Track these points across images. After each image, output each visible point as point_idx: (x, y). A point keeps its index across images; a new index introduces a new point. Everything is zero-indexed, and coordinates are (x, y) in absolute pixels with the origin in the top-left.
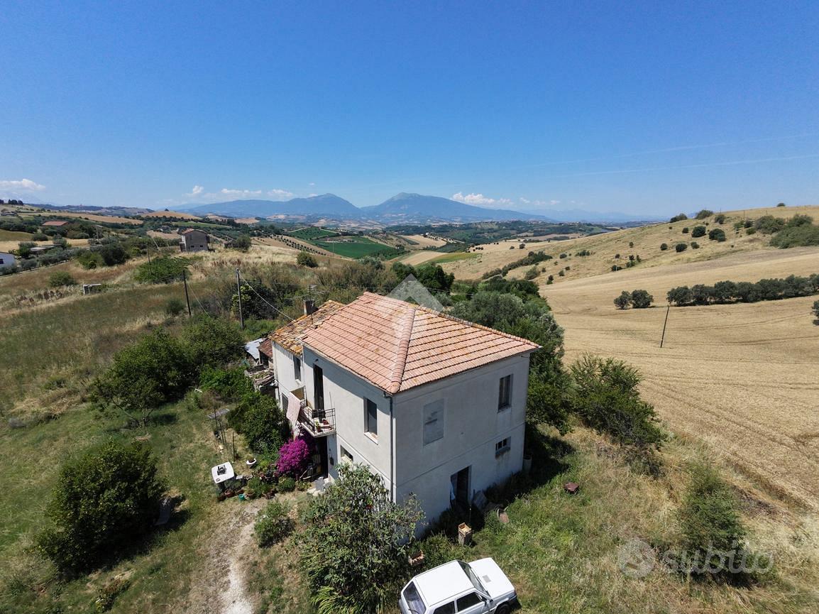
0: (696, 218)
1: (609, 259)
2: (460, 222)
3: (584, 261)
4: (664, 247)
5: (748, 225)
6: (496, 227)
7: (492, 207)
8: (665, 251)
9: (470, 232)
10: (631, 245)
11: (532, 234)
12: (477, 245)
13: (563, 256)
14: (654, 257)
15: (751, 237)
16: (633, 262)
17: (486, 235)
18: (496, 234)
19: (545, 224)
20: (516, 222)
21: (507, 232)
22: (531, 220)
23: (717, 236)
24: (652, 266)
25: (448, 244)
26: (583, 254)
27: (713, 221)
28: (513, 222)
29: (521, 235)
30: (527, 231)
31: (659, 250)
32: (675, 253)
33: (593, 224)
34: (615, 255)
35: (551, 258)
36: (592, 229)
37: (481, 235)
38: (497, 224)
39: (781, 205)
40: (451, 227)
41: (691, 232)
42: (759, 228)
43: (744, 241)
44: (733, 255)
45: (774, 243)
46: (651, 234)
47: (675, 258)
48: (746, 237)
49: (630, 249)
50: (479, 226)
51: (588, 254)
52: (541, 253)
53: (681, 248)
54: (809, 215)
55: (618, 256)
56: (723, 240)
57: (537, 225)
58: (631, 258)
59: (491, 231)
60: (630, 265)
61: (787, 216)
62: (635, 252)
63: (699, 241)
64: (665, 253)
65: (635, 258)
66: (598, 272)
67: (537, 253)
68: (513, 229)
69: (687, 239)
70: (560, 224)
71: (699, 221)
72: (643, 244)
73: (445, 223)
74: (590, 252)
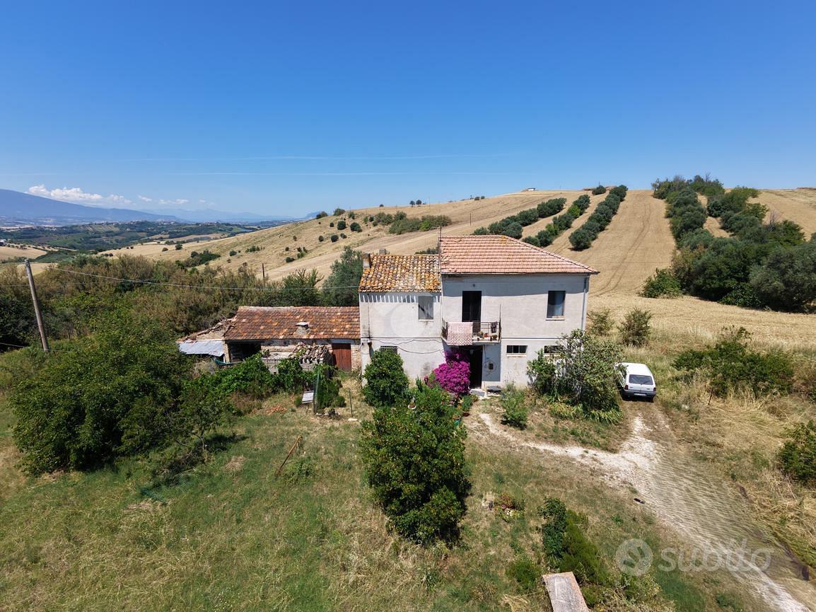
0: (335, 215)
1: (281, 252)
2: (54, 224)
3: (258, 256)
4: (321, 239)
5: (372, 220)
6: (117, 230)
7: (100, 205)
8: (323, 242)
9: (77, 237)
10: (295, 238)
11: (168, 236)
12: (101, 251)
13: (233, 254)
14: (317, 247)
15: (376, 228)
16: (302, 253)
17: (104, 239)
18: (120, 238)
19: (178, 225)
20: (142, 223)
21: (134, 234)
22: (159, 220)
23: (355, 228)
24: (320, 255)
25: (51, 253)
26: (253, 250)
27: (347, 217)
28: (138, 223)
29: (154, 237)
30: (160, 233)
31: (318, 241)
32: (331, 243)
33: (231, 223)
34: (285, 248)
35: (220, 256)
36: (232, 229)
37: (97, 240)
38: (117, 225)
39: (382, 206)
40: (42, 230)
41: (336, 225)
42: (379, 221)
43: (374, 231)
44: (372, 242)
45: (392, 232)
46: (306, 229)
47: (334, 247)
48: (373, 229)
49: (295, 242)
50: (91, 229)
51: (258, 249)
52: (206, 252)
53: (334, 239)
54: (405, 212)
55: (287, 249)
56: (360, 231)
57: (169, 225)
58: (299, 250)
59: (109, 234)
60: (301, 256)
61: (393, 213)
62: (301, 244)
63: (344, 232)
64: (324, 244)
65: (302, 249)
66: (275, 264)
67: (202, 252)
68: (142, 231)
69: (335, 231)
70: (197, 224)
71: (338, 217)
72: (304, 238)
73: (28, 226)
74: (260, 247)
